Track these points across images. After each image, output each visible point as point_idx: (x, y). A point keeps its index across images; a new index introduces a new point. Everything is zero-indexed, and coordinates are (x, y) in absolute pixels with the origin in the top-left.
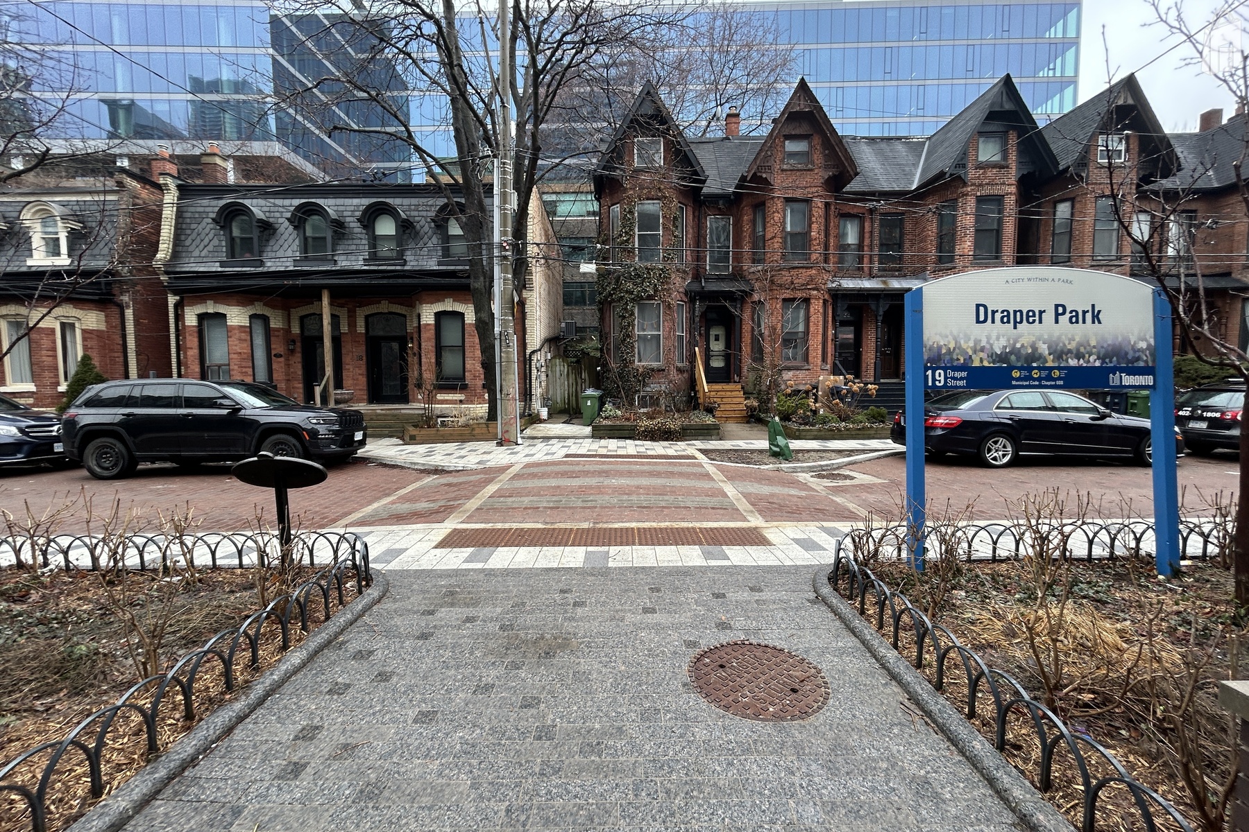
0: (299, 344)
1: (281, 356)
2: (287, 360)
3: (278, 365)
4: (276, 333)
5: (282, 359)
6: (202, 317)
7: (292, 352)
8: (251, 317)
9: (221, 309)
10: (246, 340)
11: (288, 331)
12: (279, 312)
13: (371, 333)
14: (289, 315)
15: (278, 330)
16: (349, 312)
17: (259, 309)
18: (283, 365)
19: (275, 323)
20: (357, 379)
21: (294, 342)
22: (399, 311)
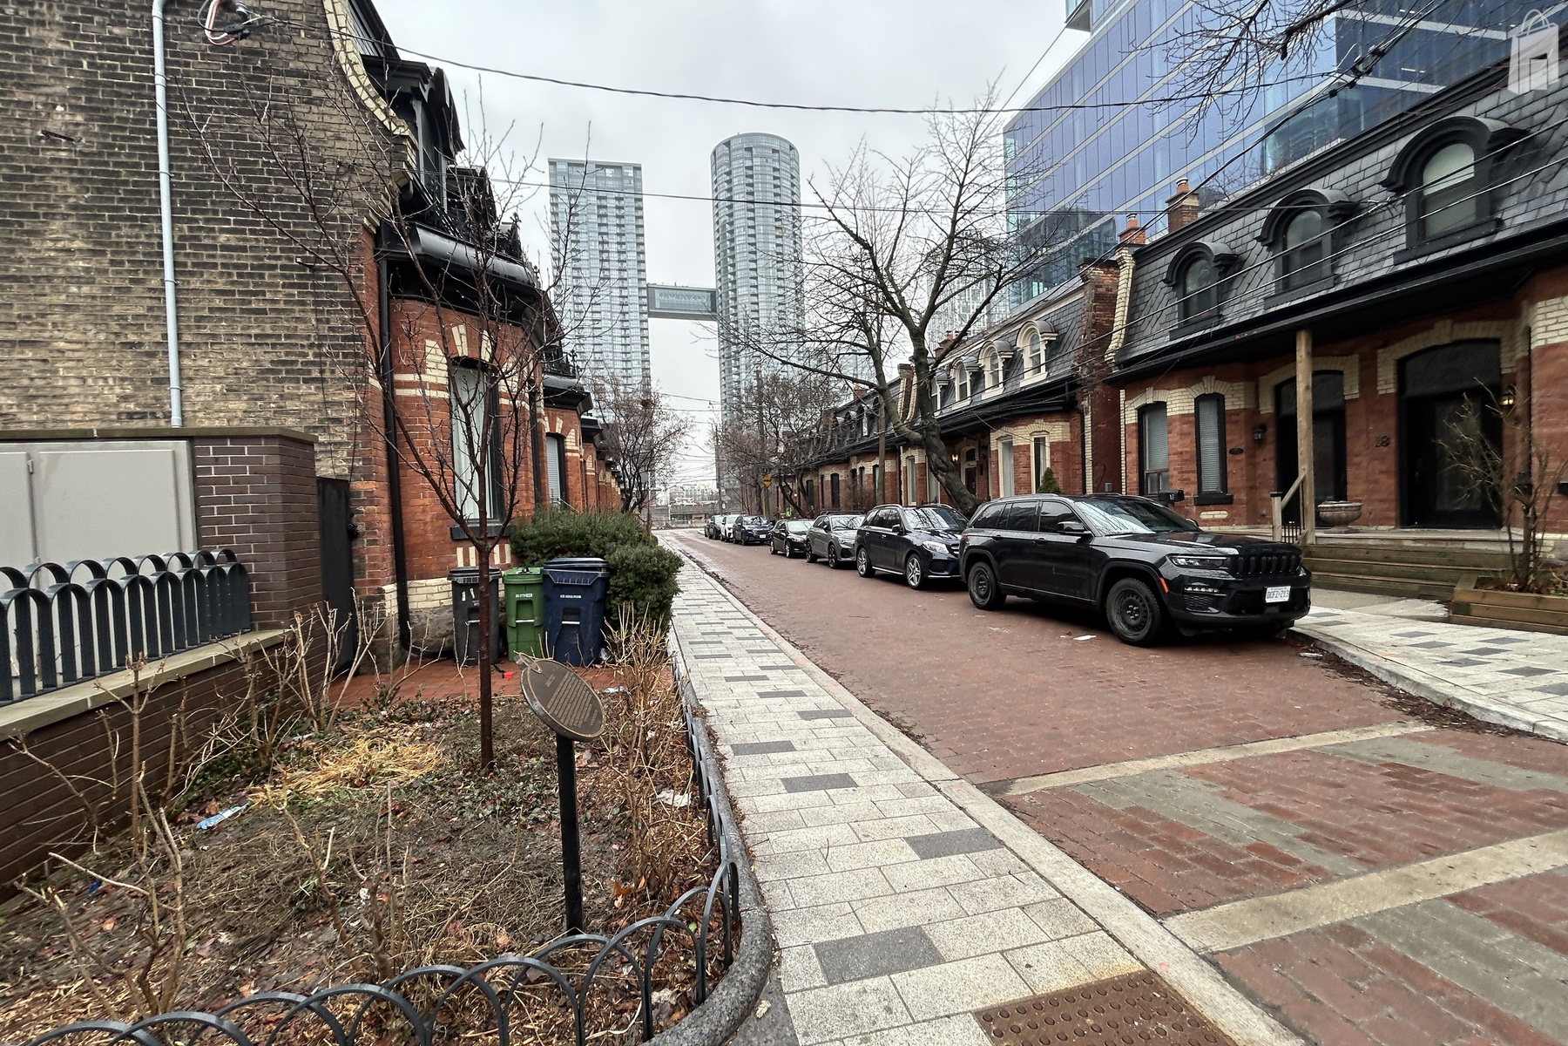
0: (1271, 431)
1: (1241, 451)
2: (1252, 456)
3: (1236, 467)
4: (1234, 418)
5: (1242, 456)
6: (1142, 411)
7: (1260, 443)
8: (1198, 401)
9: (1161, 396)
10: (1189, 434)
11: (1255, 412)
12: (1239, 386)
13: (1412, 390)
14: (1257, 388)
15: (1237, 412)
16: (1361, 360)
17: (1209, 386)
18: (1243, 464)
19: (1234, 402)
20: (1376, 482)
21: (1263, 428)
22: (1479, 334)
